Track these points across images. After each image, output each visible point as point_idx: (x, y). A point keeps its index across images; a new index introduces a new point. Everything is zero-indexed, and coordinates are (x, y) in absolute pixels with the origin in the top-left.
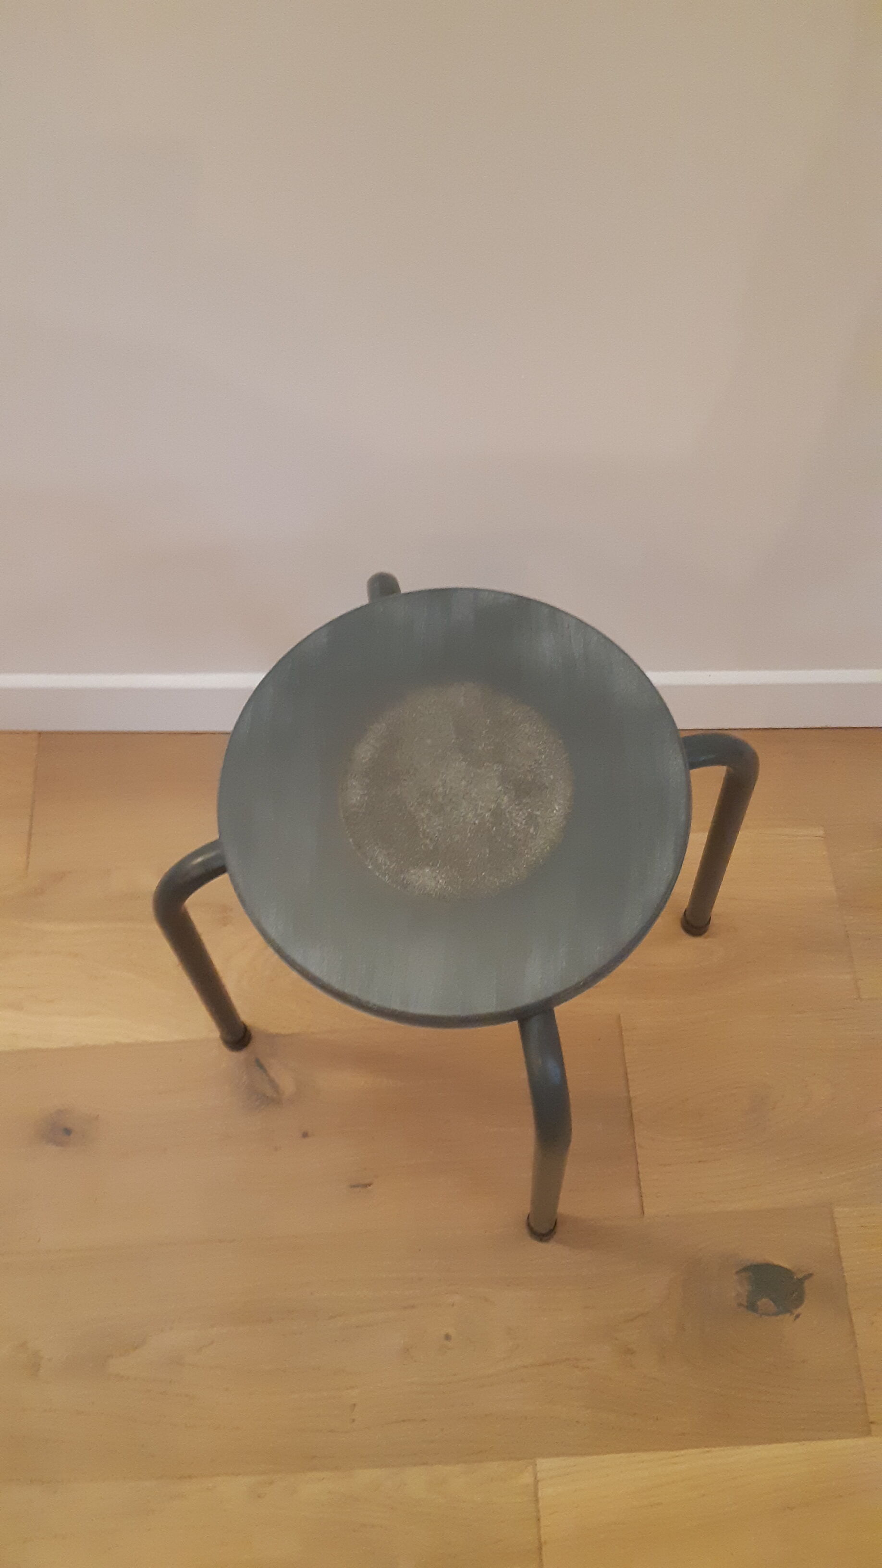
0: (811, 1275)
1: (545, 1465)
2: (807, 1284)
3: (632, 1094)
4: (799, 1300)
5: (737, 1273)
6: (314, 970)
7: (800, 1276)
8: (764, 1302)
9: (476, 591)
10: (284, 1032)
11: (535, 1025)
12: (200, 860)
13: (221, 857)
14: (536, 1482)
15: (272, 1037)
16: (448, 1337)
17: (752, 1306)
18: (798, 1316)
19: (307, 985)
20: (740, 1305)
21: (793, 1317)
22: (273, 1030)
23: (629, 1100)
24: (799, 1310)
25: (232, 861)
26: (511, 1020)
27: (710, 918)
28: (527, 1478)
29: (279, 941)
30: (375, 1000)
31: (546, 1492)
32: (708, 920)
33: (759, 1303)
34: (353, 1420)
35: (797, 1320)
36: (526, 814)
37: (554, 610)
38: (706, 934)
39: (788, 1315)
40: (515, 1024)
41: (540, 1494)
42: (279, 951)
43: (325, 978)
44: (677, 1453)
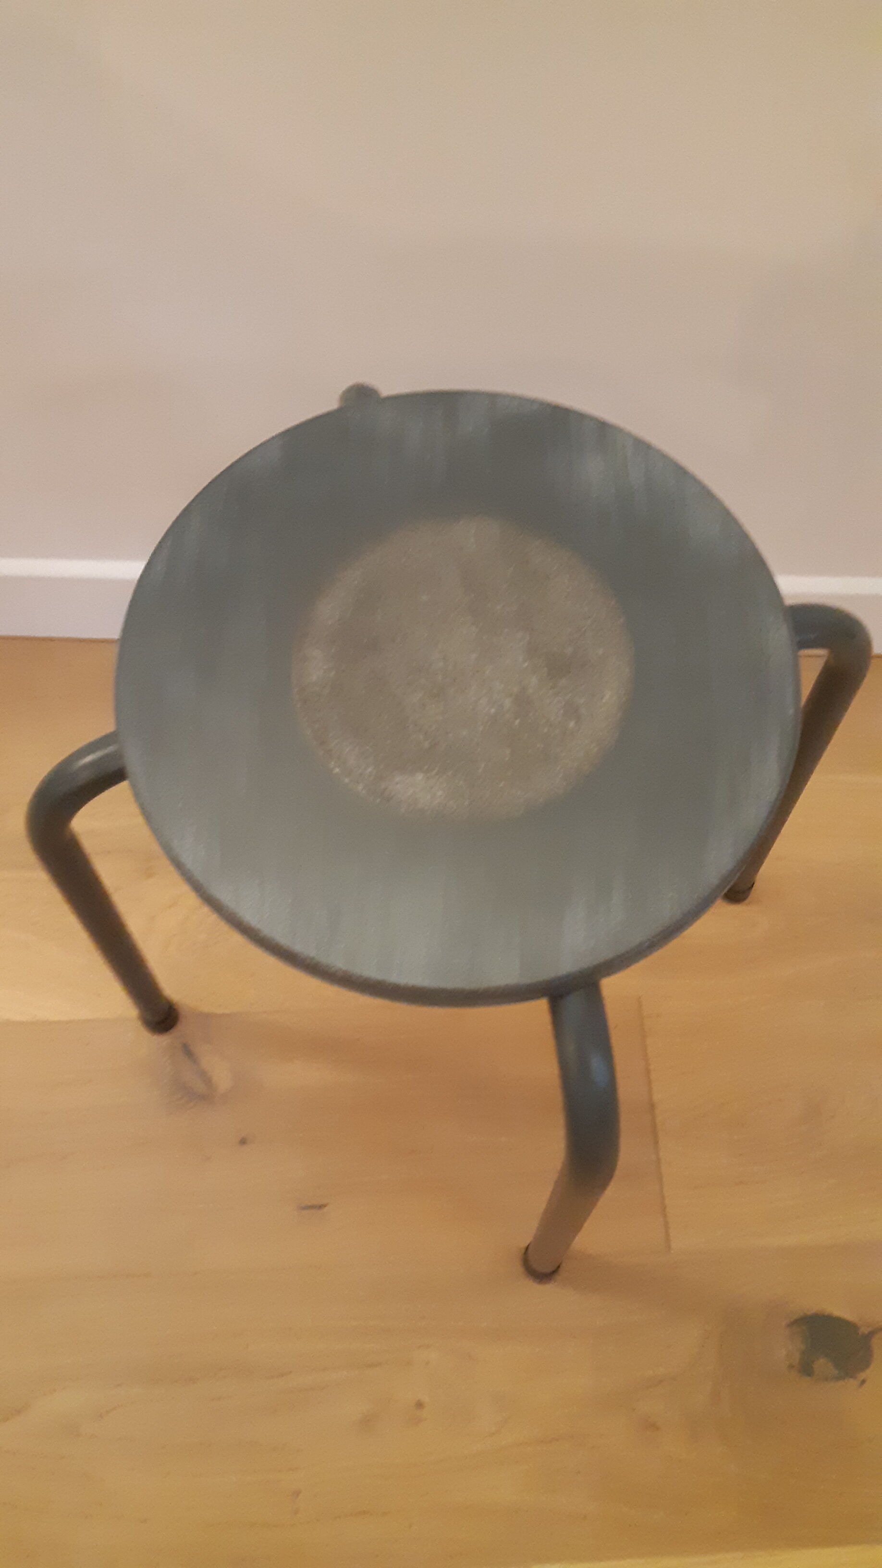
0: (878, 1330)
2: (874, 1340)
3: (656, 1097)
4: (865, 1362)
5: (788, 1326)
6: (250, 917)
7: (864, 1330)
8: (822, 1364)
9: (493, 397)
10: (220, 1011)
11: (574, 1004)
12: (89, 759)
13: (117, 756)
15: (207, 1018)
16: (420, 1405)
17: (806, 1369)
18: (863, 1382)
19: (237, 939)
20: (791, 1366)
21: (857, 1383)
22: (206, 1008)
23: (652, 1106)
24: (865, 1374)
25: (134, 761)
26: (538, 997)
27: (754, 883)
29: (199, 875)
30: (338, 962)
32: (752, 883)
33: (815, 1365)
34: (296, 1512)
35: (863, 1387)
36: (563, 703)
37: (603, 428)
38: (747, 901)
39: (851, 1380)
40: (542, 1004)
42: (198, 888)
43: (268, 930)
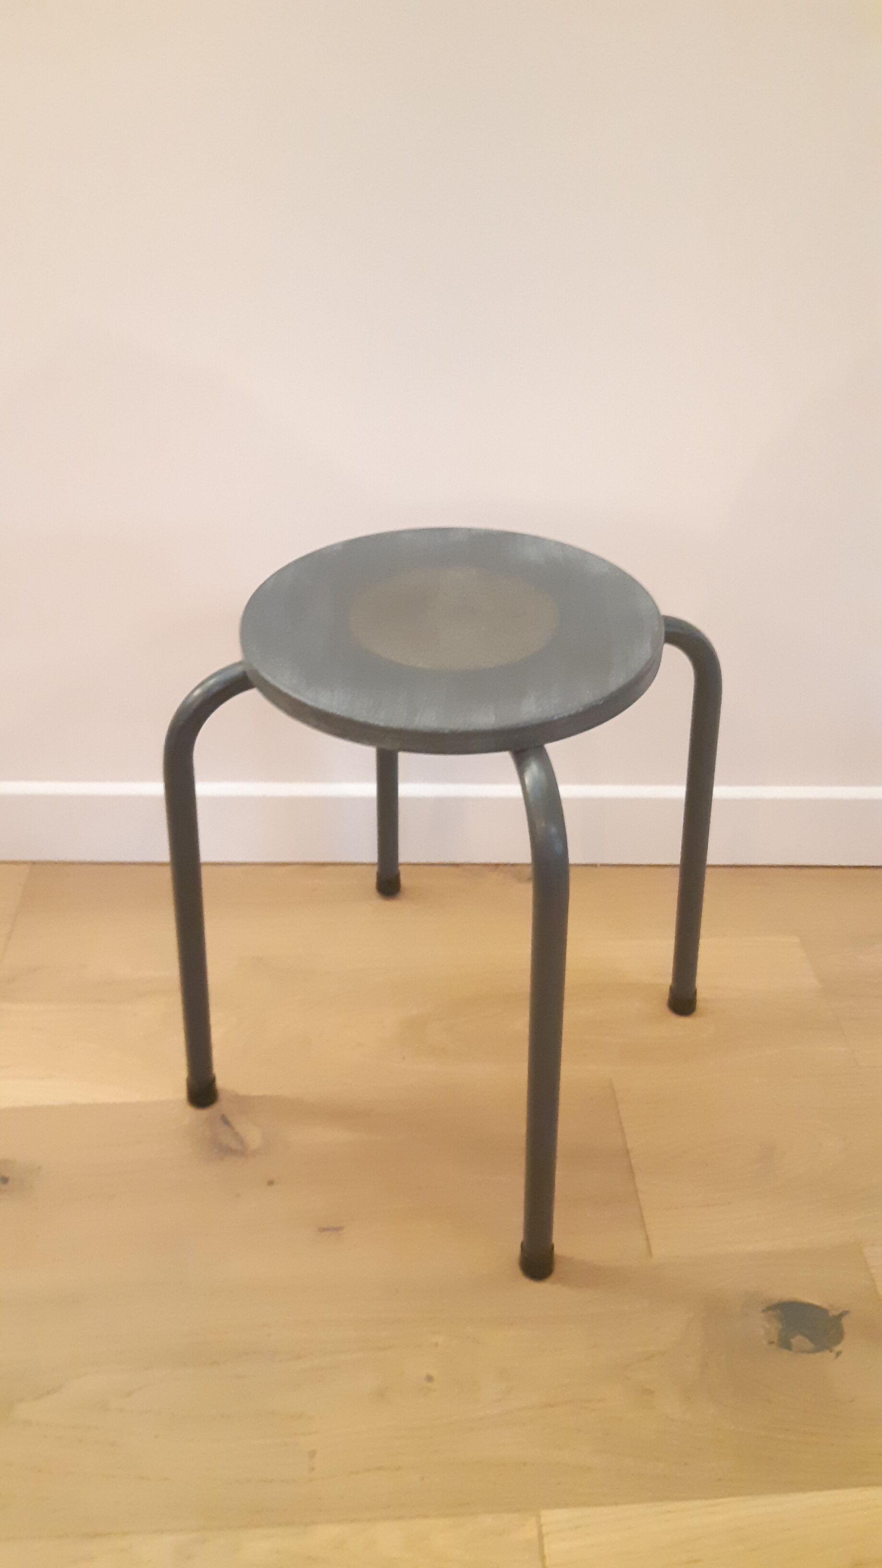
0: (847, 1312)
1: (553, 1517)
2: (845, 1321)
4: (839, 1336)
5: (763, 1311)
7: (836, 1313)
8: (798, 1340)
14: (541, 1536)
15: (240, 1098)
16: (430, 1378)
17: (785, 1344)
18: (838, 1354)
20: (771, 1342)
21: (833, 1354)
24: (838, 1348)
28: (529, 1532)
31: (552, 1547)
33: (792, 1340)
34: (313, 1469)
35: (840, 1357)
38: (692, 1014)
39: (828, 1352)
41: (546, 1551)
44: (710, 1502)
